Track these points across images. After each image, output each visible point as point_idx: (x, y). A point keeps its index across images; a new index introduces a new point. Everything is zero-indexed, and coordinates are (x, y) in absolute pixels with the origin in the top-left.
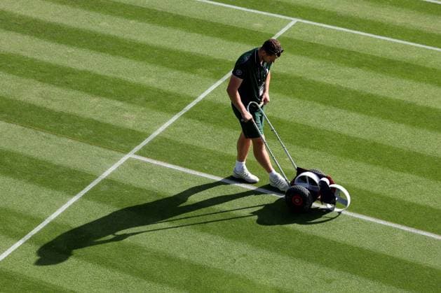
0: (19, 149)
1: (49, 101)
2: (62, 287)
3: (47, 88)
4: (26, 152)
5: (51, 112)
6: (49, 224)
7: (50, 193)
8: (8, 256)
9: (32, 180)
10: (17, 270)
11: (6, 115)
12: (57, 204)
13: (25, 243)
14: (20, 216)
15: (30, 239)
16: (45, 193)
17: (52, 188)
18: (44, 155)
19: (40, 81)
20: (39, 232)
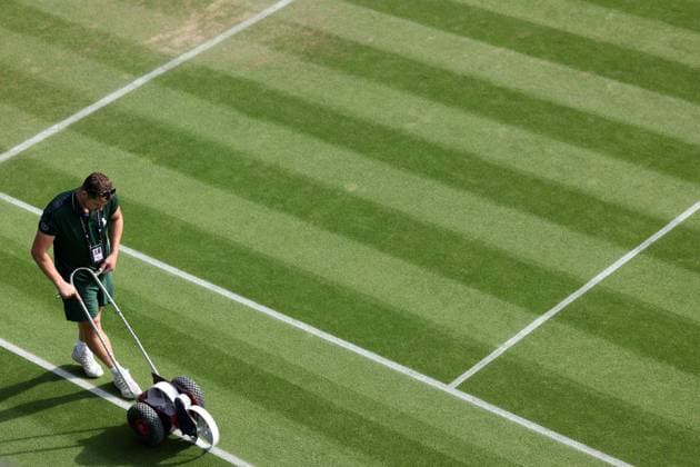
0: (636, 120)
1: (683, 53)
2: (690, 319)
3: (681, 34)
4: (646, 124)
5: (685, 68)
6: (675, 229)
7: (678, 184)
8: (615, 272)
9: (653, 166)
10: (627, 291)
11: (619, 72)
12: (688, 200)
13: (640, 253)
14: (634, 215)
15: (648, 249)
16: (672, 183)
17: (682, 177)
18: (673, 130)
19: (671, 23)
20: (660, 240)
